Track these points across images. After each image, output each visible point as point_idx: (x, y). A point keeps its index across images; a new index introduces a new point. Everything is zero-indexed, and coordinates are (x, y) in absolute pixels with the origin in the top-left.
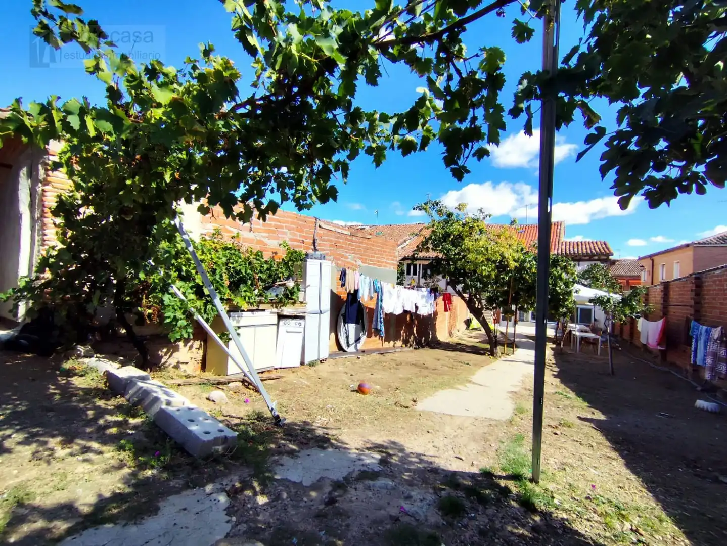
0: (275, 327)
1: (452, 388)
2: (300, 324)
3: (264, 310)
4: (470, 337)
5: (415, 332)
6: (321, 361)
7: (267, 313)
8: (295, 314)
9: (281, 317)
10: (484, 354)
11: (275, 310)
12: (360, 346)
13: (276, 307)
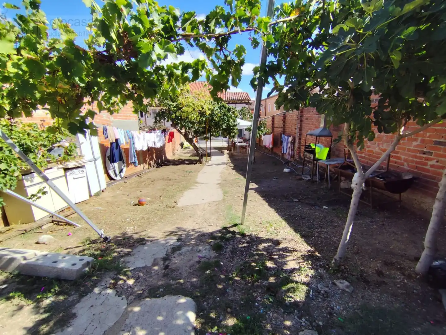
0: (64, 178)
1: (190, 189)
2: (83, 171)
3: (51, 168)
4: (185, 153)
5: (154, 157)
6: (103, 191)
7: (55, 169)
8: (78, 165)
9: (66, 170)
10: (196, 163)
11: (61, 166)
13: (61, 164)
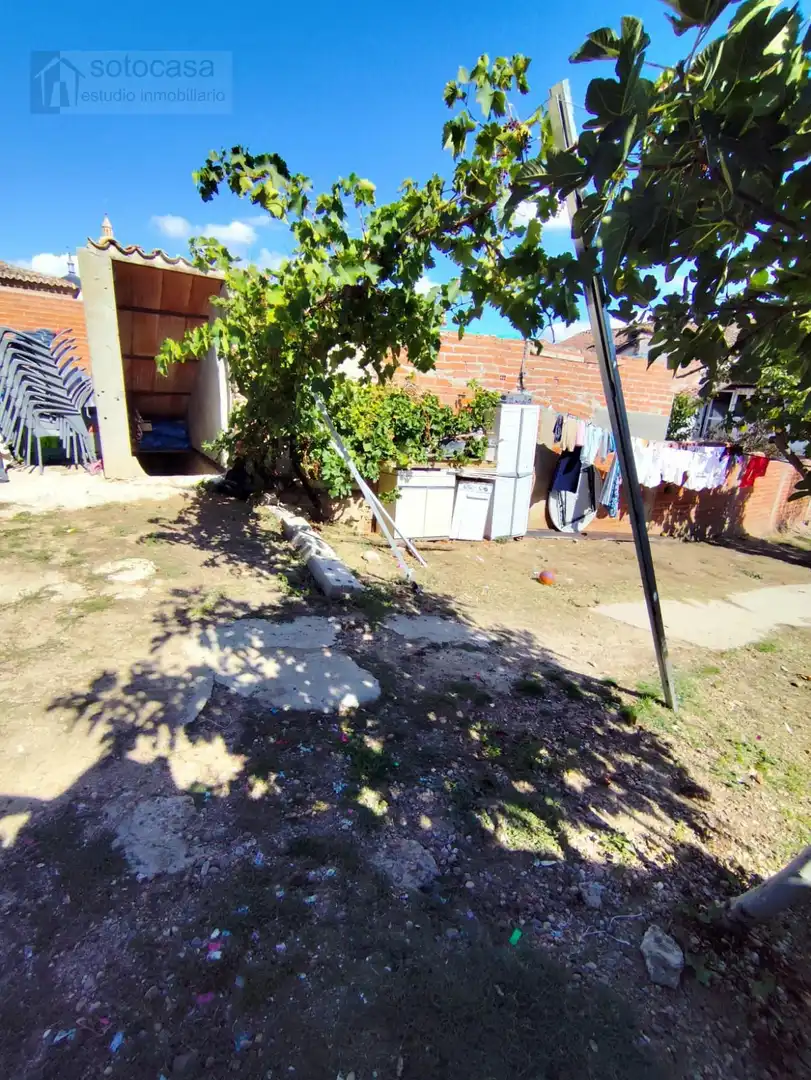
0: (453, 491)
2: (486, 489)
3: (439, 470)
5: (692, 515)
6: (515, 539)
7: (443, 472)
8: (479, 476)
9: (459, 479)
11: (453, 470)
12: (582, 526)
13: (455, 466)
